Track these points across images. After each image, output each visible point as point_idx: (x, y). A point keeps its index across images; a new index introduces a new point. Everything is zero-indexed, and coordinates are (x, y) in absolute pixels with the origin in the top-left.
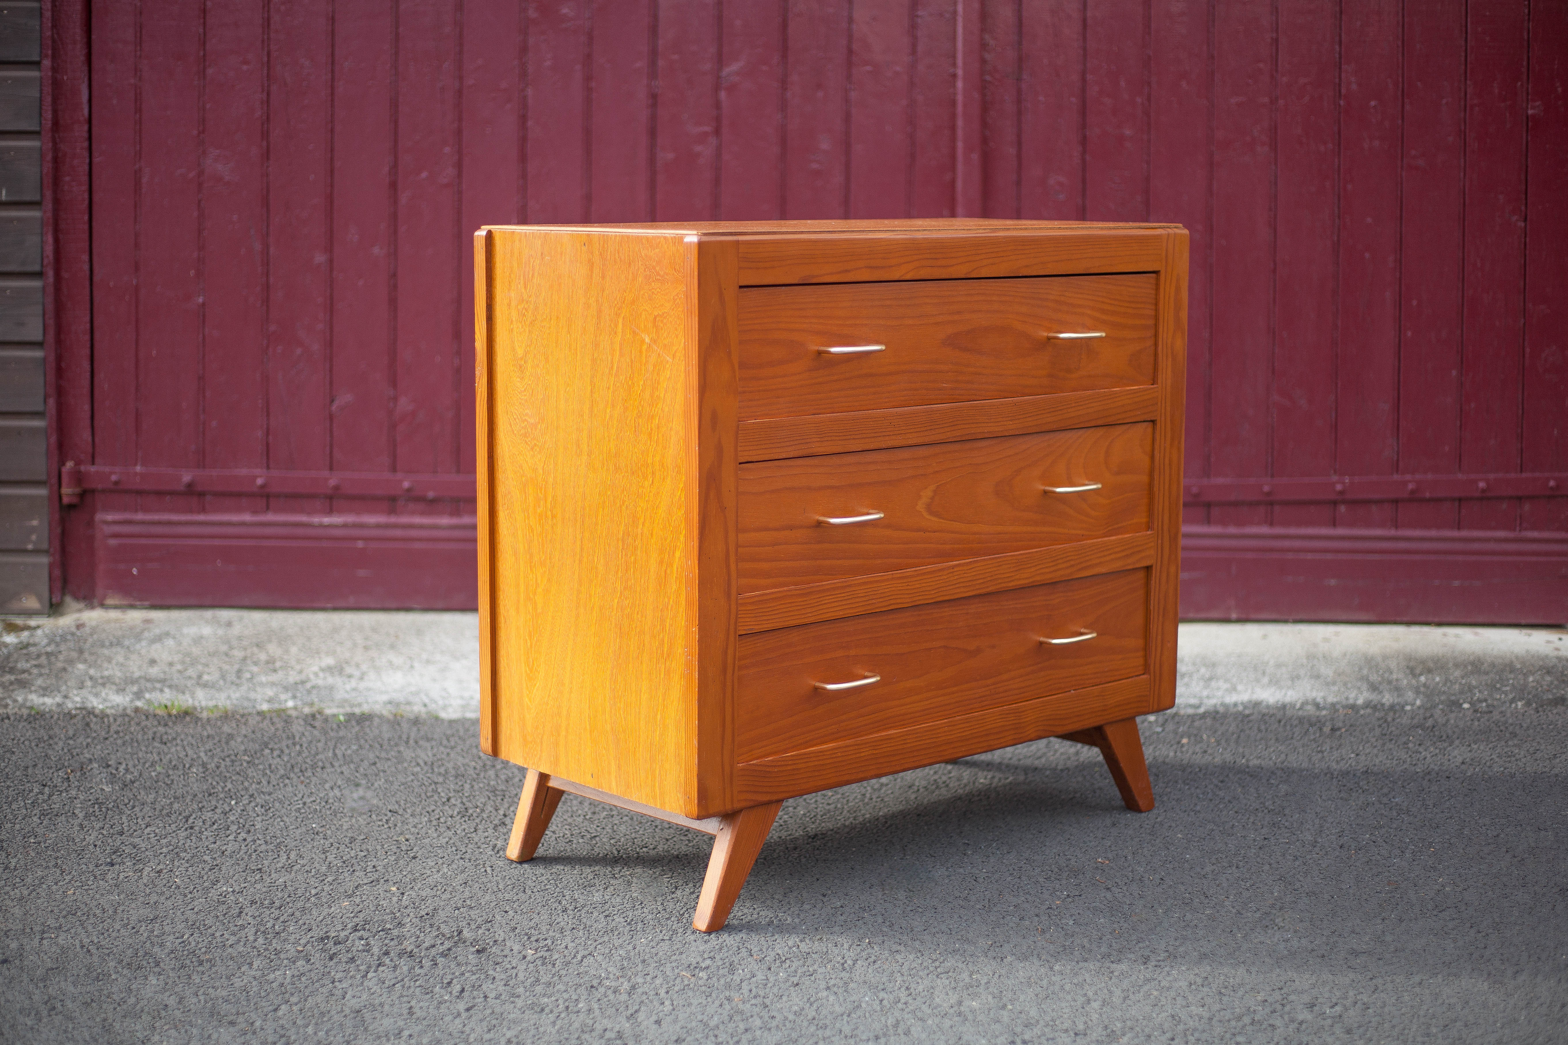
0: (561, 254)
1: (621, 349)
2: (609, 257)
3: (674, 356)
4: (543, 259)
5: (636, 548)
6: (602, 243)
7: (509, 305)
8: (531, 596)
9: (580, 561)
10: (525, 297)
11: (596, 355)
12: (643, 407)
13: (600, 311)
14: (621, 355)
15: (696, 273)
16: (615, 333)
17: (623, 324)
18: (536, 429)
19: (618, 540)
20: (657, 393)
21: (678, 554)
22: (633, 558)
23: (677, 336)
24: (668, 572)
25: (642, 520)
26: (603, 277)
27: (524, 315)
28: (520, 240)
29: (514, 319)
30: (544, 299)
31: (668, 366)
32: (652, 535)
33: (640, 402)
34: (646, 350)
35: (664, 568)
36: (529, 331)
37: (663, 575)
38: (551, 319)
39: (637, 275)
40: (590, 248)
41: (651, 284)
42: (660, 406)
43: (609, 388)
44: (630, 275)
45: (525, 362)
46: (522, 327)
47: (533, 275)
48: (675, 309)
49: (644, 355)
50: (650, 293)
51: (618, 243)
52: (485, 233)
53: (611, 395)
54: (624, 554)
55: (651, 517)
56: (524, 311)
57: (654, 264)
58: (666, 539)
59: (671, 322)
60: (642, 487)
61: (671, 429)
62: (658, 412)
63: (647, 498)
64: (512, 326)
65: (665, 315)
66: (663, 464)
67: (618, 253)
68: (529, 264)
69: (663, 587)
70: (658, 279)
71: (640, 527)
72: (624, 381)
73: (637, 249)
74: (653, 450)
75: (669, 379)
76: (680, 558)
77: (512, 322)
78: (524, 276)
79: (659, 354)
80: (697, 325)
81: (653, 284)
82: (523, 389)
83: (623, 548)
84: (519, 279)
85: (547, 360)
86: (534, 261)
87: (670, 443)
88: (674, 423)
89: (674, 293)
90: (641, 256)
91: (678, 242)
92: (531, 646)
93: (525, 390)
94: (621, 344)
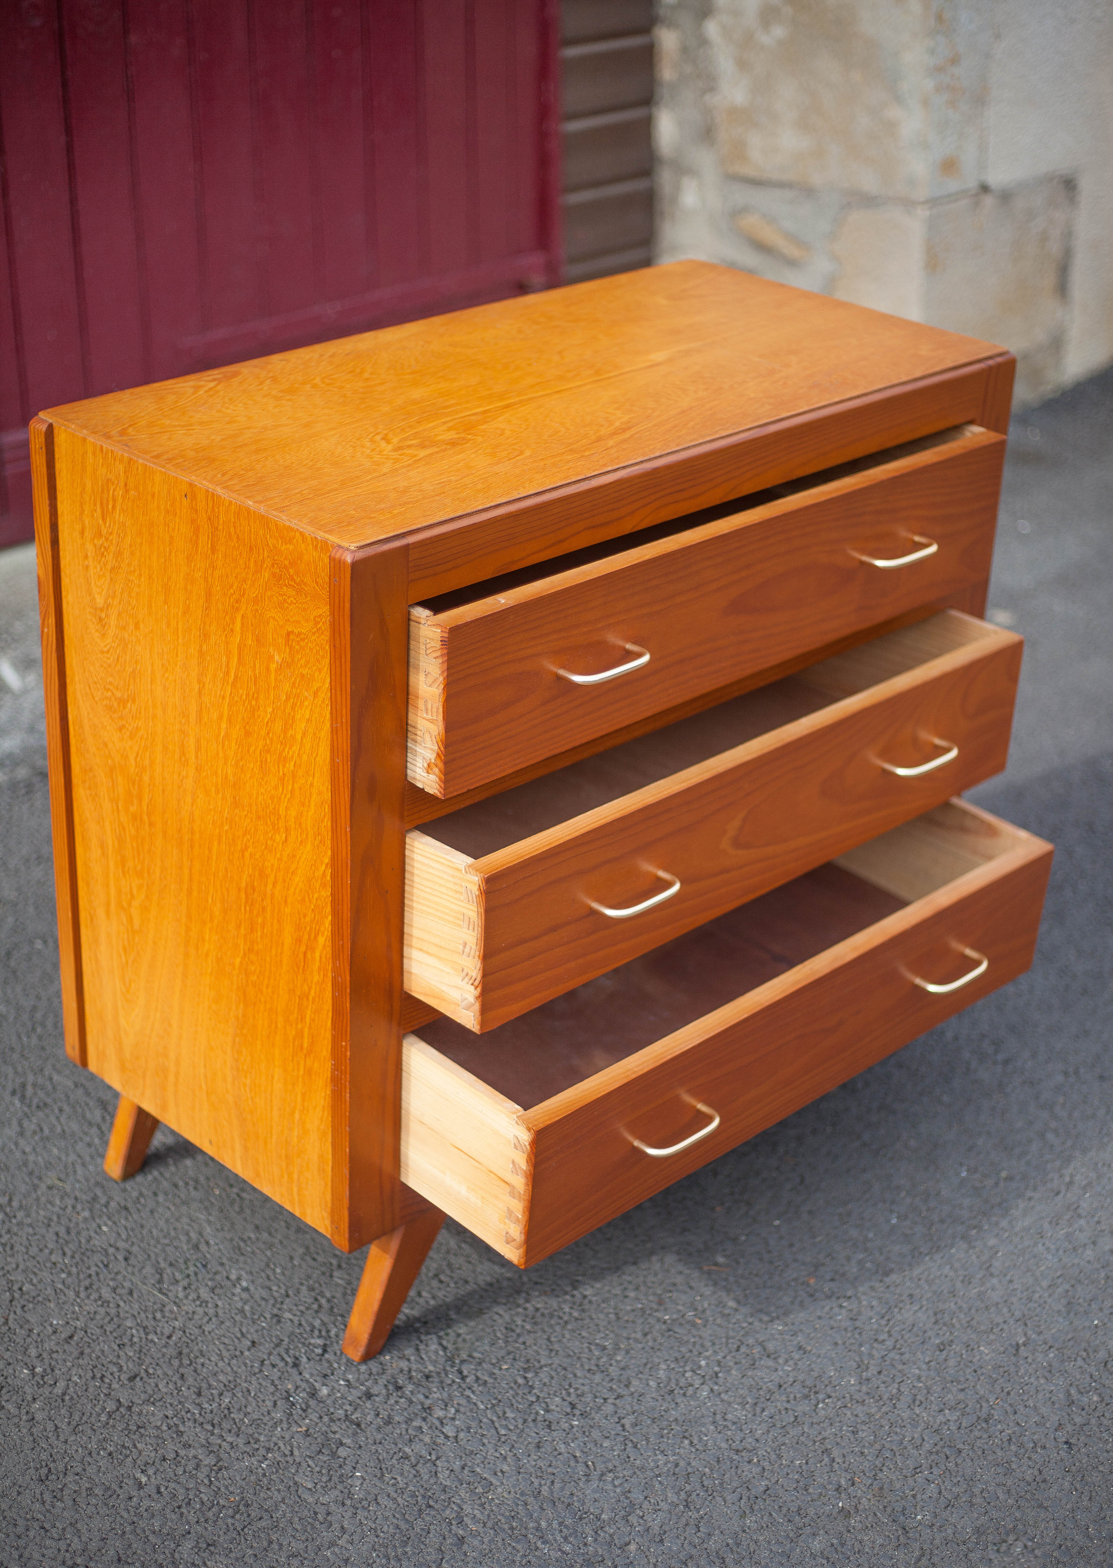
0: (153, 495)
1: (239, 654)
2: (221, 527)
3: (315, 694)
4: (127, 491)
5: (264, 909)
6: (210, 504)
7: (82, 532)
8: (125, 904)
9: (190, 892)
10: (104, 532)
11: (204, 647)
12: (272, 740)
13: (209, 595)
14: (240, 662)
15: (348, 606)
16: (232, 630)
17: (242, 624)
18: (124, 707)
19: (239, 889)
20: (291, 732)
21: (321, 940)
22: (260, 920)
23: (320, 671)
24: (309, 955)
25: (271, 879)
26: (213, 550)
27: (103, 554)
28: (94, 453)
29: (89, 554)
30: (131, 546)
31: (306, 703)
32: (286, 901)
33: (268, 734)
34: (276, 671)
35: (303, 948)
36: (111, 579)
37: (301, 956)
38: (140, 575)
39: (262, 567)
40: (194, 503)
41: (281, 588)
42: (296, 748)
43: (223, 698)
44: (252, 565)
45: (107, 616)
46: (101, 569)
47: (114, 507)
48: (317, 635)
49: (273, 676)
50: (280, 598)
51: (234, 513)
52: (44, 427)
53: (226, 707)
54: (248, 909)
55: (284, 881)
56: (102, 549)
57: (287, 563)
58: (305, 916)
59: (311, 649)
60: (271, 839)
61: (312, 785)
62: (292, 756)
63: (278, 856)
64: (86, 563)
65: (302, 636)
66: (300, 823)
67: (234, 527)
68: (108, 491)
69: (301, 971)
70: (290, 585)
71: (270, 886)
72: (244, 697)
73: (261, 532)
74: (286, 800)
75: (308, 721)
76: (324, 946)
77: (86, 557)
78: (101, 503)
79: (294, 683)
80: (349, 674)
81: (285, 588)
82: (105, 649)
83: (246, 902)
84: (95, 505)
85: (137, 626)
86: (114, 490)
87: (309, 802)
88: (316, 779)
89: (315, 613)
90: (268, 545)
91: (322, 548)
92: (127, 962)
93: (108, 651)
94: (239, 648)
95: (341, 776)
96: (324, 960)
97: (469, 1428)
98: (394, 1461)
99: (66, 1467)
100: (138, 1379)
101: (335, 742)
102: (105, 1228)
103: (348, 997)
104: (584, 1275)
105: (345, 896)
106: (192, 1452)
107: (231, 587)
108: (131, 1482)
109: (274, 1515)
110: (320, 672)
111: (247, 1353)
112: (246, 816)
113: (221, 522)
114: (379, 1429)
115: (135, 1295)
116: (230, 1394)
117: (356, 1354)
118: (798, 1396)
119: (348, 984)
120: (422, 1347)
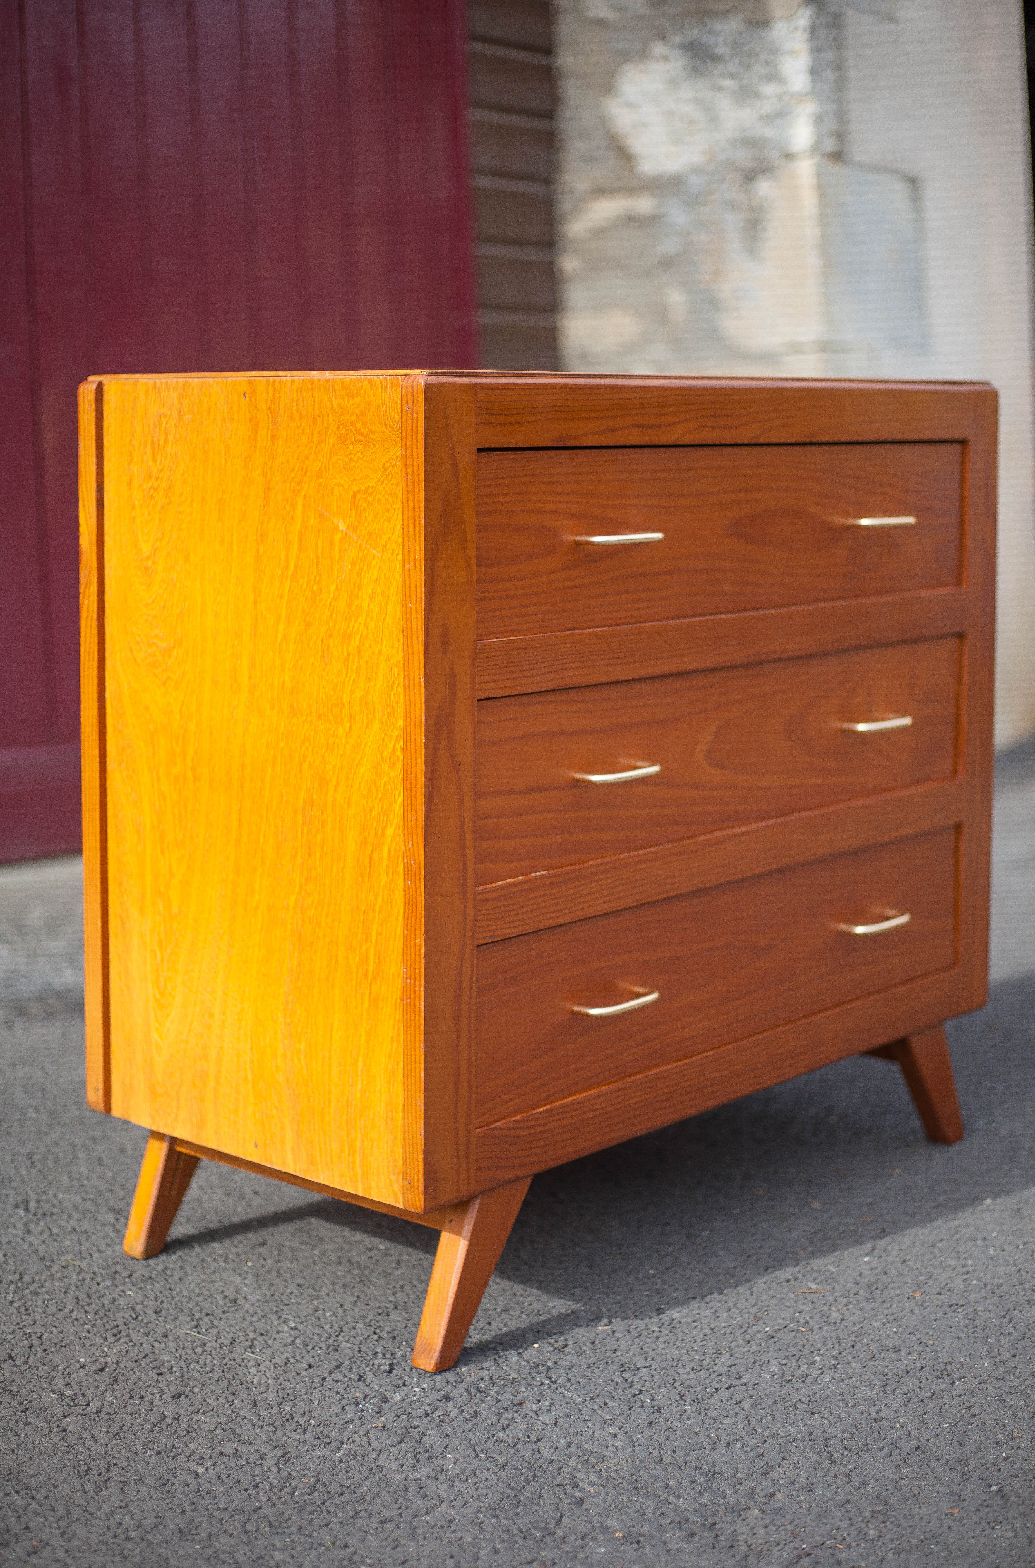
0: (209, 410)
1: (300, 540)
2: (282, 412)
3: (384, 548)
4: (181, 418)
5: (324, 823)
6: (271, 392)
7: (130, 483)
8: (162, 889)
9: (238, 841)
10: (154, 472)
11: (261, 550)
12: (334, 622)
13: (268, 489)
14: (301, 549)
15: (421, 429)
16: (292, 518)
17: (304, 506)
18: (170, 657)
19: (296, 812)
20: (356, 603)
21: (390, 831)
22: (319, 837)
24: (376, 856)
25: (333, 783)
26: (273, 440)
27: (152, 497)
28: (146, 394)
29: (137, 503)
30: (183, 474)
31: (374, 563)
32: (349, 803)
33: (331, 615)
34: (340, 542)
35: (368, 852)
36: (160, 520)
37: (367, 860)
38: (192, 501)
39: (326, 434)
40: (253, 399)
41: (348, 448)
42: (361, 619)
43: (281, 597)
44: (316, 436)
45: (154, 563)
46: (149, 513)
47: (166, 441)
48: (386, 482)
49: (337, 549)
50: (347, 459)
51: (297, 390)
52: (94, 386)
53: (284, 606)
54: (305, 831)
55: (347, 779)
56: (152, 492)
57: (353, 418)
58: (371, 810)
59: (379, 500)
60: (333, 736)
61: (380, 653)
62: (358, 629)
63: (341, 752)
64: (133, 514)
65: (370, 490)
66: (367, 703)
67: (297, 405)
68: (160, 425)
69: (366, 879)
70: (358, 440)
71: (331, 792)
72: (305, 586)
73: (326, 399)
74: (351, 683)
75: (376, 581)
76: (393, 838)
77: (134, 507)
78: (152, 442)
79: (360, 547)
80: (422, 504)
81: (351, 447)
82: (150, 601)
83: (304, 823)
84: (145, 447)
85: (187, 559)
86: (167, 422)
87: (377, 673)
88: (384, 644)
89: (385, 459)
90: (333, 409)
91: (391, 386)
92: (162, 960)
93: (153, 602)
94: (300, 533)
95: (414, 621)
96: (393, 854)
97: (568, 1416)
98: (488, 1444)
99: (108, 1464)
100: (183, 1397)
101: (408, 585)
102: (129, 1293)
103: (423, 880)
104: (668, 1303)
105: (419, 760)
106: (254, 1447)
107: (292, 470)
108: (186, 1472)
109: (357, 1491)
110: (389, 521)
111: (304, 1373)
112: (304, 722)
113: (282, 406)
114: (465, 1421)
115: (170, 1337)
116: (291, 1403)
117: (428, 1362)
118: (930, 1378)
119: (423, 865)
120: (500, 1361)
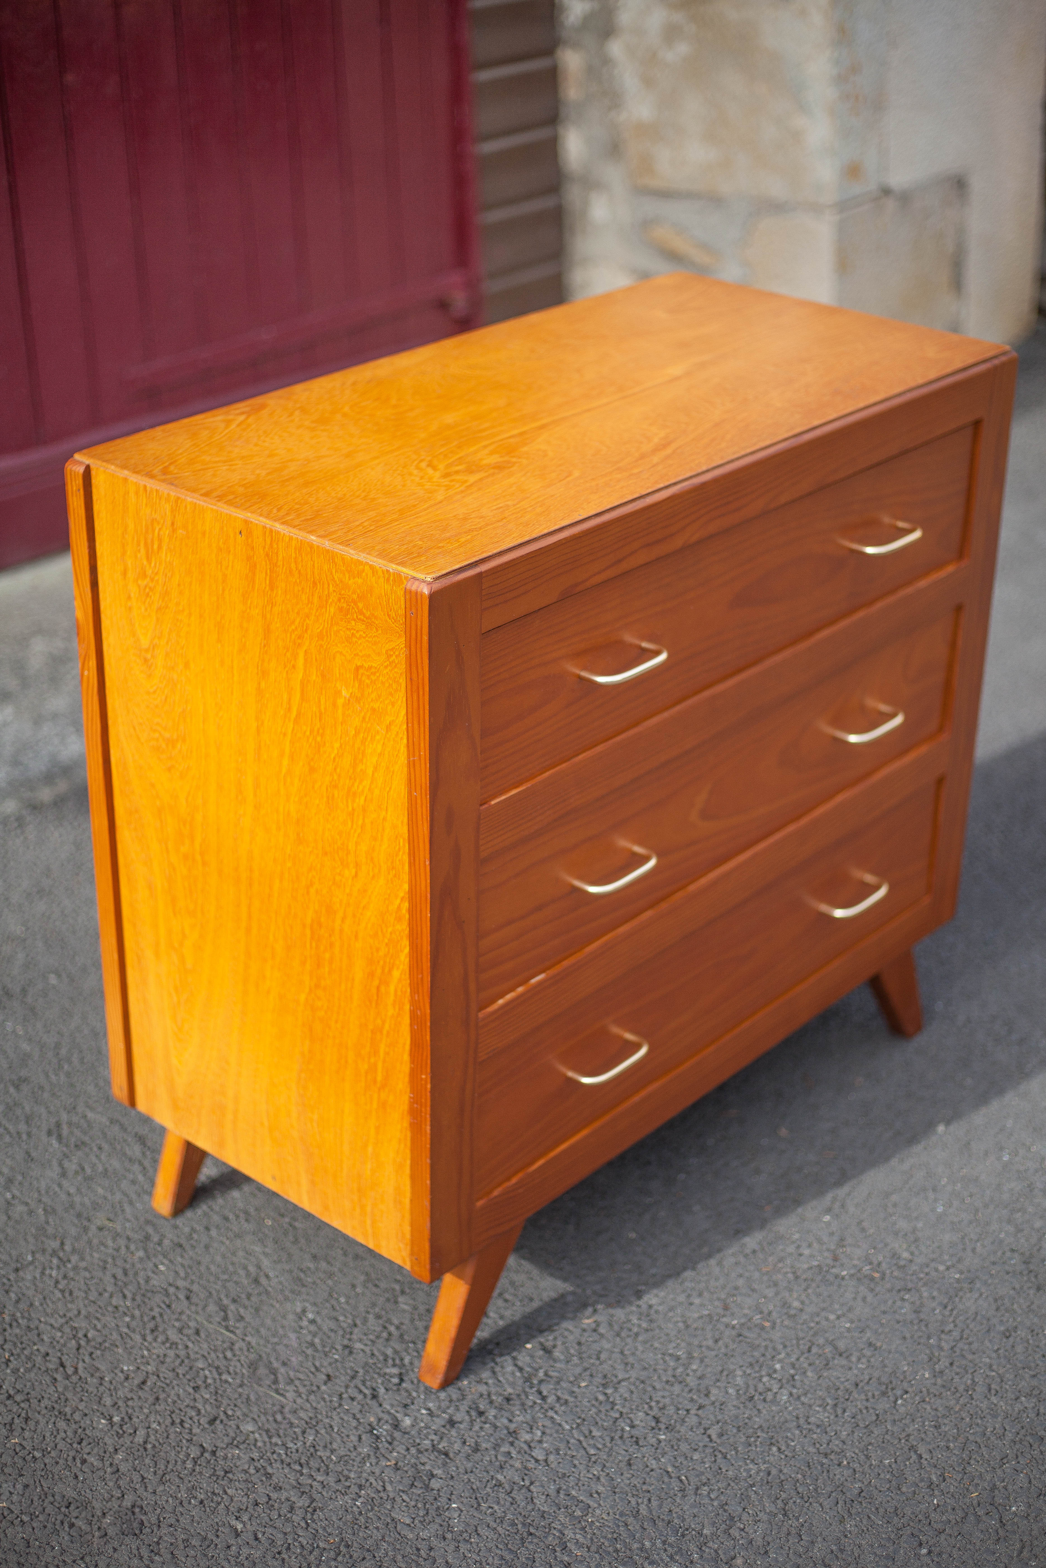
0: (204, 534)
1: (302, 690)
2: (280, 563)
3: (388, 728)
4: (174, 531)
5: (332, 945)
6: (268, 541)
7: (125, 573)
8: (176, 944)
9: (248, 930)
10: (149, 572)
11: (263, 685)
12: (339, 776)
13: (267, 631)
14: (303, 698)
15: (425, 638)
16: (294, 667)
17: (306, 660)
18: (174, 748)
19: (304, 926)
20: (360, 767)
21: (396, 974)
22: (328, 956)
23: (393, 704)
24: (383, 989)
25: (340, 915)
26: (272, 587)
27: (148, 595)
28: (137, 493)
29: (132, 595)
30: (179, 585)
31: (378, 737)
32: (356, 937)
33: (335, 769)
34: (343, 706)
35: (376, 983)
36: (158, 619)
37: (374, 991)
38: (190, 614)
39: (327, 602)
40: (250, 540)
41: (349, 622)
42: (366, 783)
43: (285, 735)
44: (316, 600)
45: (153, 656)
46: (146, 610)
47: (160, 547)
48: (389, 668)
49: (340, 711)
50: (348, 632)
51: (295, 549)
52: (81, 469)
53: (288, 744)
54: (314, 945)
55: (354, 916)
56: (147, 590)
57: (355, 597)
58: (378, 950)
59: (383, 683)
60: (340, 874)
61: (384, 819)
62: (363, 791)
63: (347, 891)
64: (129, 604)
65: (373, 670)
66: (372, 859)
67: (296, 562)
68: (153, 531)
69: (374, 1005)
70: (360, 619)
71: (338, 922)
72: (308, 733)
73: (326, 567)
74: (356, 835)
75: (380, 755)
76: (400, 980)
77: (129, 598)
78: (146, 544)
79: (364, 718)
80: (427, 707)
81: (353, 623)
82: (152, 690)
83: (312, 938)
84: (138, 544)
85: (187, 665)
86: (160, 529)
87: (382, 836)
88: (389, 813)
89: (388, 646)
90: (333, 579)
91: (394, 580)
92: (179, 1002)
93: (155, 692)
94: (302, 683)
95: (419, 809)
96: (399, 993)
97: (557, 1451)
98: (488, 1489)
99: (158, 1519)
100: (218, 1422)
101: (413, 776)
102: (162, 1268)
103: (428, 1030)
104: (646, 1284)
105: (424, 930)
106: (284, 1495)
107: (293, 622)
108: (227, 1530)
109: (376, 1555)
110: (393, 706)
111: (323, 1388)
112: (311, 852)
113: (280, 558)
114: (468, 1457)
115: (203, 1335)
116: (313, 1431)
117: (434, 1382)
118: (877, 1393)
119: (428, 1017)
120: (498, 1369)
